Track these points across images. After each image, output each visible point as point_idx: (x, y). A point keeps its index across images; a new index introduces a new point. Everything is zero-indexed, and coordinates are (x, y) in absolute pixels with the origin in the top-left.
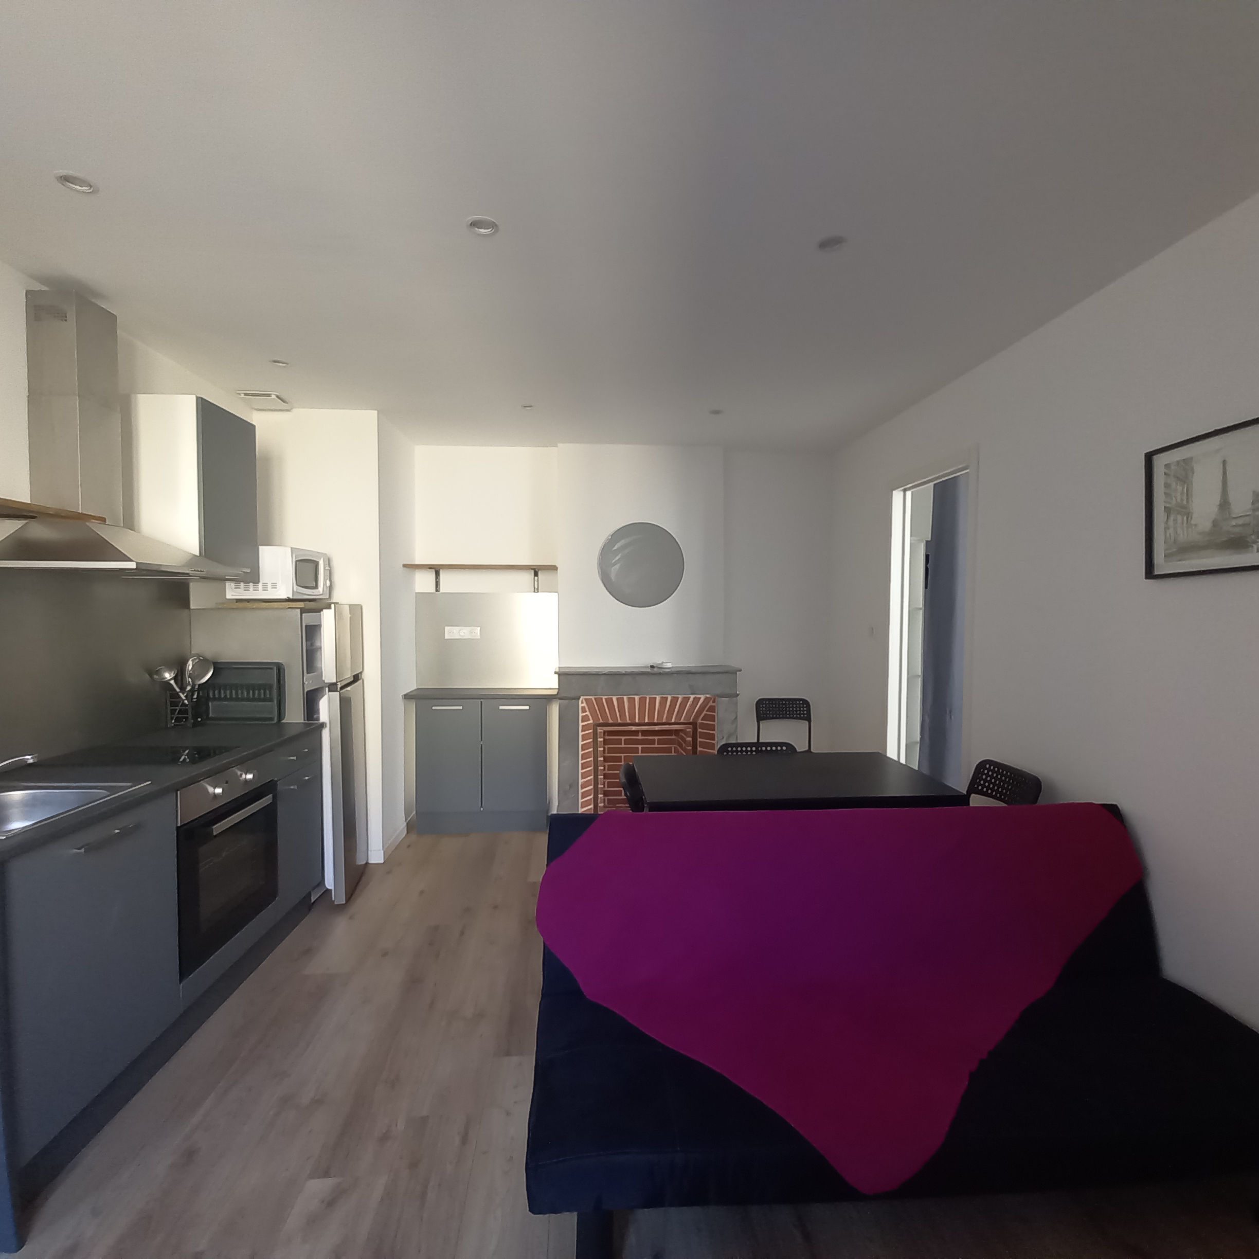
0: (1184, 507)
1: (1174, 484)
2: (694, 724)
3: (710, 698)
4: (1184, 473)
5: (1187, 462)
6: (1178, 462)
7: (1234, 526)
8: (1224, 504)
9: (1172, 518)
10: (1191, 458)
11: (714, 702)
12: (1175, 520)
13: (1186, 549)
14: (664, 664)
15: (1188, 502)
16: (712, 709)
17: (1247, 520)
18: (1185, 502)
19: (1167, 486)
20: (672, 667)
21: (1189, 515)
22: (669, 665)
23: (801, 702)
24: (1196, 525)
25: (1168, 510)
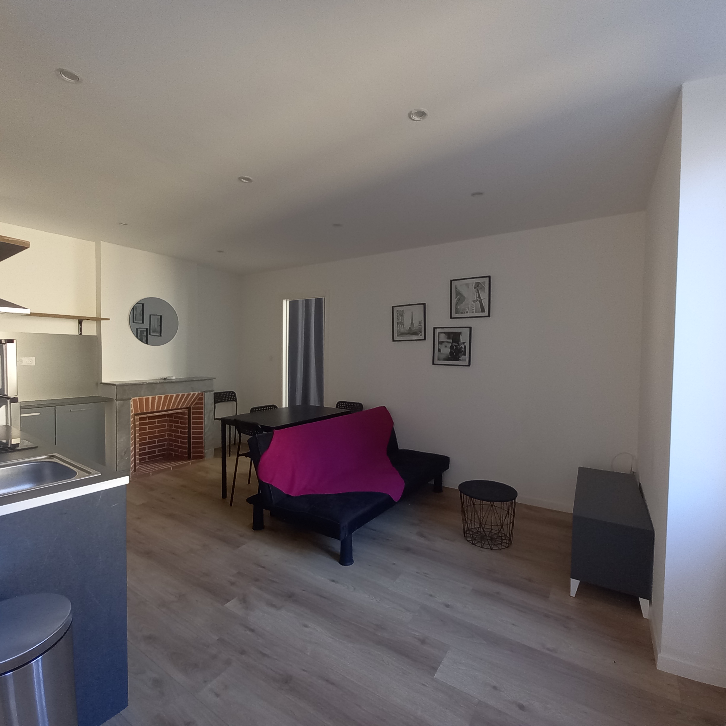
0: (402, 323)
1: (399, 316)
2: (189, 408)
3: (200, 393)
4: (402, 314)
5: (403, 311)
6: (400, 310)
7: (414, 329)
8: (412, 323)
9: (399, 325)
10: (404, 310)
11: (202, 395)
12: (400, 326)
13: (402, 334)
14: (172, 377)
15: (403, 321)
16: (201, 399)
17: (417, 328)
18: (402, 321)
19: (397, 316)
20: (176, 378)
21: (403, 325)
22: (174, 378)
23: (232, 393)
24: (405, 328)
25: (398, 323)
